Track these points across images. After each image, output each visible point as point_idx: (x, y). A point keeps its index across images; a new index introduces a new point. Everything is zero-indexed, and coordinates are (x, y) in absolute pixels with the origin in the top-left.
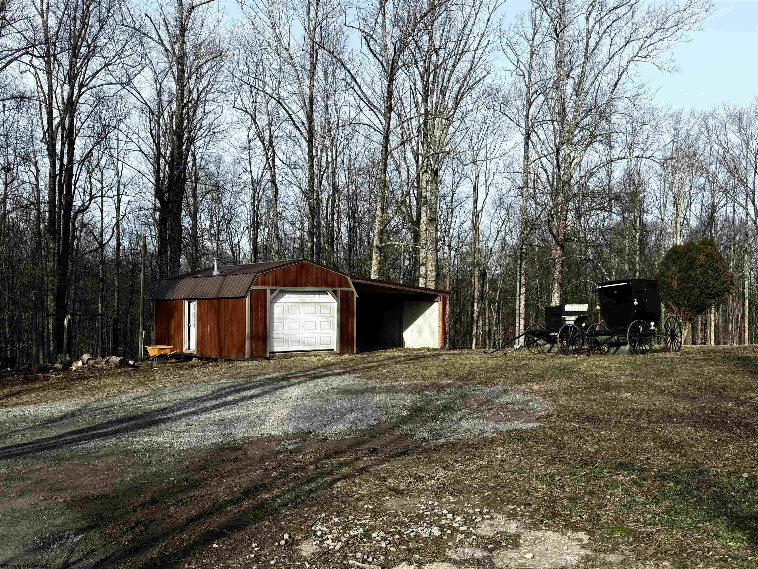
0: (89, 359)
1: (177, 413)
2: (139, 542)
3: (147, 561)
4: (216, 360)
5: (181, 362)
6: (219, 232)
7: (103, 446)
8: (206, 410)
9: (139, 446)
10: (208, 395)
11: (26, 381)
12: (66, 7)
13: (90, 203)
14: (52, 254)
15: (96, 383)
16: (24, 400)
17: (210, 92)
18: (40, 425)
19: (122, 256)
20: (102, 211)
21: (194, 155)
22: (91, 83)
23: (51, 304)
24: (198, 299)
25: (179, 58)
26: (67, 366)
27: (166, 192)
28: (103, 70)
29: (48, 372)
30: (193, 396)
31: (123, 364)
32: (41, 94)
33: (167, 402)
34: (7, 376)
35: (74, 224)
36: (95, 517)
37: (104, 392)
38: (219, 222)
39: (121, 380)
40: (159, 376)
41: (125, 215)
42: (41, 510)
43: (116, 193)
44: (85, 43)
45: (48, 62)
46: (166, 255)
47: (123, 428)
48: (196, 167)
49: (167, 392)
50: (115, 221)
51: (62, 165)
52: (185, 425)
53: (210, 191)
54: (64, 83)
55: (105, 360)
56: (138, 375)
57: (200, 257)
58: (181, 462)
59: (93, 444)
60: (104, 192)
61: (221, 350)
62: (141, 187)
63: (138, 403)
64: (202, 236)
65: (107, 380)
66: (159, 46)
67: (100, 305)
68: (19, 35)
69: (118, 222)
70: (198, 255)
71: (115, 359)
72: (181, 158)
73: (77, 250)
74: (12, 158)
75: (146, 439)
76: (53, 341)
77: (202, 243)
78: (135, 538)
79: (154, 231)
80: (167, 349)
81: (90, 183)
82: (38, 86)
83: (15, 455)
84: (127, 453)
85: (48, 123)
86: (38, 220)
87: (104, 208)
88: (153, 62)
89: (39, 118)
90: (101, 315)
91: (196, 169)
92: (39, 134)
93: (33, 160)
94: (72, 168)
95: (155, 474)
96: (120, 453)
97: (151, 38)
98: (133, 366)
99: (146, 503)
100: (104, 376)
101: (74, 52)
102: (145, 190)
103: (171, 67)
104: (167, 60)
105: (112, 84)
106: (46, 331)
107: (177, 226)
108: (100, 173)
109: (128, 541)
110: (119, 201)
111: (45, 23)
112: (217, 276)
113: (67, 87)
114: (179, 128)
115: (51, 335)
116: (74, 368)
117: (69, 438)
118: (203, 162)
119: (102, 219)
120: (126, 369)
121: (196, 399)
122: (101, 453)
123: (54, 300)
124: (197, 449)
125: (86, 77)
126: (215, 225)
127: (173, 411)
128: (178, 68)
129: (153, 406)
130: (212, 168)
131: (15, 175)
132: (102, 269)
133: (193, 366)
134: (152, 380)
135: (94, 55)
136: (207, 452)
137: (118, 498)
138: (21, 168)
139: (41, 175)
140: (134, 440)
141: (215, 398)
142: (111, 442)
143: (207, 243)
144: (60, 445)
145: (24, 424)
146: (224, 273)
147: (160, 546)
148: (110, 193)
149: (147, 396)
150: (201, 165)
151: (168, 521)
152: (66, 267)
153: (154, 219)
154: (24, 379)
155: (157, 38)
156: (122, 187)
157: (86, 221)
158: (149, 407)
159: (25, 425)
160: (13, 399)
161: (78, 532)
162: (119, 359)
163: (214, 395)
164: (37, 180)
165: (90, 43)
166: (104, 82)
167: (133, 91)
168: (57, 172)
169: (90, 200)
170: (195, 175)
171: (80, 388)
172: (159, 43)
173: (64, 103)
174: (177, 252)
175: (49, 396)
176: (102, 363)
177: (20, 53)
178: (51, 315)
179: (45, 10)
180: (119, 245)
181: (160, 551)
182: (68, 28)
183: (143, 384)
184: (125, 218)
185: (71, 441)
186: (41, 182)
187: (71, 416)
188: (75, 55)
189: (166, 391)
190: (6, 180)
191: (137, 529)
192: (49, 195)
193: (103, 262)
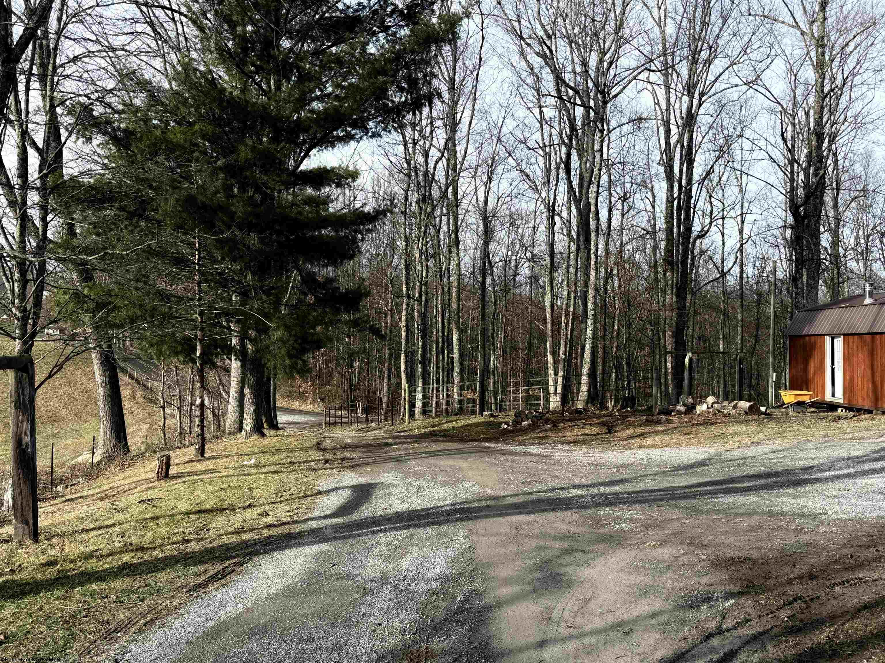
0: (713, 403)
1: (827, 474)
2: (801, 621)
3: (814, 646)
4: (870, 412)
5: (823, 412)
6: (868, 249)
7: (742, 502)
8: (864, 474)
9: (785, 509)
10: (866, 456)
11: (649, 422)
12: (685, 9)
13: (710, 227)
14: (670, 287)
15: (724, 430)
16: (648, 443)
17: (858, 73)
18: (668, 471)
19: (746, 287)
20: (723, 235)
21: (835, 155)
22: (713, 89)
23: (669, 341)
24: (844, 335)
25: (818, 40)
26: (690, 409)
27: (801, 206)
28: (726, 72)
29: (670, 415)
30: (846, 455)
31: (753, 410)
32: (659, 113)
33: (813, 459)
34: (629, 416)
35: (693, 253)
36: (745, 583)
37: (735, 442)
38: (868, 236)
39: (753, 428)
40: (799, 427)
41: (750, 237)
42: (683, 565)
43: (739, 212)
44: (706, 45)
45: (666, 76)
46: (802, 282)
47: (763, 485)
48: (838, 170)
49: (811, 447)
50: (738, 246)
51: (680, 186)
52: (839, 490)
53: (856, 198)
54: (683, 94)
55: (732, 404)
56: (772, 424)
57: (843, 282)
58: (840, 534)
59: (730, 499)
60: (725, 213)
61: (876, 399)
62: (770, 202)
63: (777, 458)
64: (845, 256)
65: (737, 428)
66: (792, 30)
67: (721, 342)
68: (637, 52)
69: (742, 245)
70: (841, 280)
71: (744, 405)
72: (820, 161)
73: (696, 281)
74: (628, 186)
75: (793, 501)
76: (672, 381)
77: (846, 264)
78: (794, 615)
79: (784, 253)
80: (805, 396)
81: (711, 203)
82: (655, 104)
83: (648, 501)
84: (771, 514)
85: (666, 142)
86: (655, 249)
87: (726, 231)
88: (786, 51)
89: (655, 138)
90: (724, 353)
91: (838, 173)
92: (656, 156)
93: (649, 186)
94: (691, 190)
95: (808, 544)
96: (763, 513)
97: (783, 22)
98: (765, 413)
99: (803, 577)
100: (732, 422)
101: (694, 58)
102: (774, 205)
103: (808, 53)
104: (803, 45)
105: (736, 86)
106: (663, 370)
107: (814, 245)
108: (721, 192)
109: (788, 617)
110: (743, 222)
111: (663, 32)
112: (870, 305)
113: (686, 99)
114: (818, 125)
115: (670, 374)
116: (698, 412)
117: (702, 489)
118: (847, 163)
119: (724, 244)
120: (756, 417)
121: (849, 458)
122: (741, 511)
123: (673, 336)
124: (859, 520)
125: (707, 84)
126: (862, 241)
127: (822, 471)
128: (817, 52)
129: (796, 463)
130: (858, 169)
131: (631, 204)
132: (724, 301)
133: (840, 418)
134: (790, 431)
135: (716, 57)
136: (873, 526)
137: (768, 564)
138: (638, 196)
139: (657, 201)
140: (778, 500)
141: (876, 460)
142: (750, 499)
143: (852, 265)
144: (694, 496)
145: (652, 469)
146: (879, 302)
147: (828, 631)
148: (732, 214)
149: (787, 449)
150: (844, 167)
151: (834, 602)
152: (685, 299)
153: (785, 239)
154: (647, 420)
155: (791, 21)
156: (746, 205)
157: (704, 247)
158: (792, 464)
159: (655, 470)
160: (637, 442)
161: (729, 596)
162: (748, 404)
163: (874, 456)
164: (653, 207)
165: (711, 44)
166: (728, 86)
167: (760, 89)
168: (675, 195)
169: (711, 223)
170: (837, 181)
171: (707, 434)
172: (793, 27)
173: (682, 118)
174: (814, 277)
175: (674, 440)
176: (728, 408)
177: (638, 71)
178: (669, 353)
179: (662, 18)
180: (742, 272)
181: (828, 636)
182: (687, 32)
183: (780, 435)
184: (750, 241)
185: (705, 493)
186: (657, 209)
187: (701, 465)
188: (695, 61)
189: (810, 445)
190: (623, 211)
191: (796, 605)
192: (666, 222)
193: (724, 291)
